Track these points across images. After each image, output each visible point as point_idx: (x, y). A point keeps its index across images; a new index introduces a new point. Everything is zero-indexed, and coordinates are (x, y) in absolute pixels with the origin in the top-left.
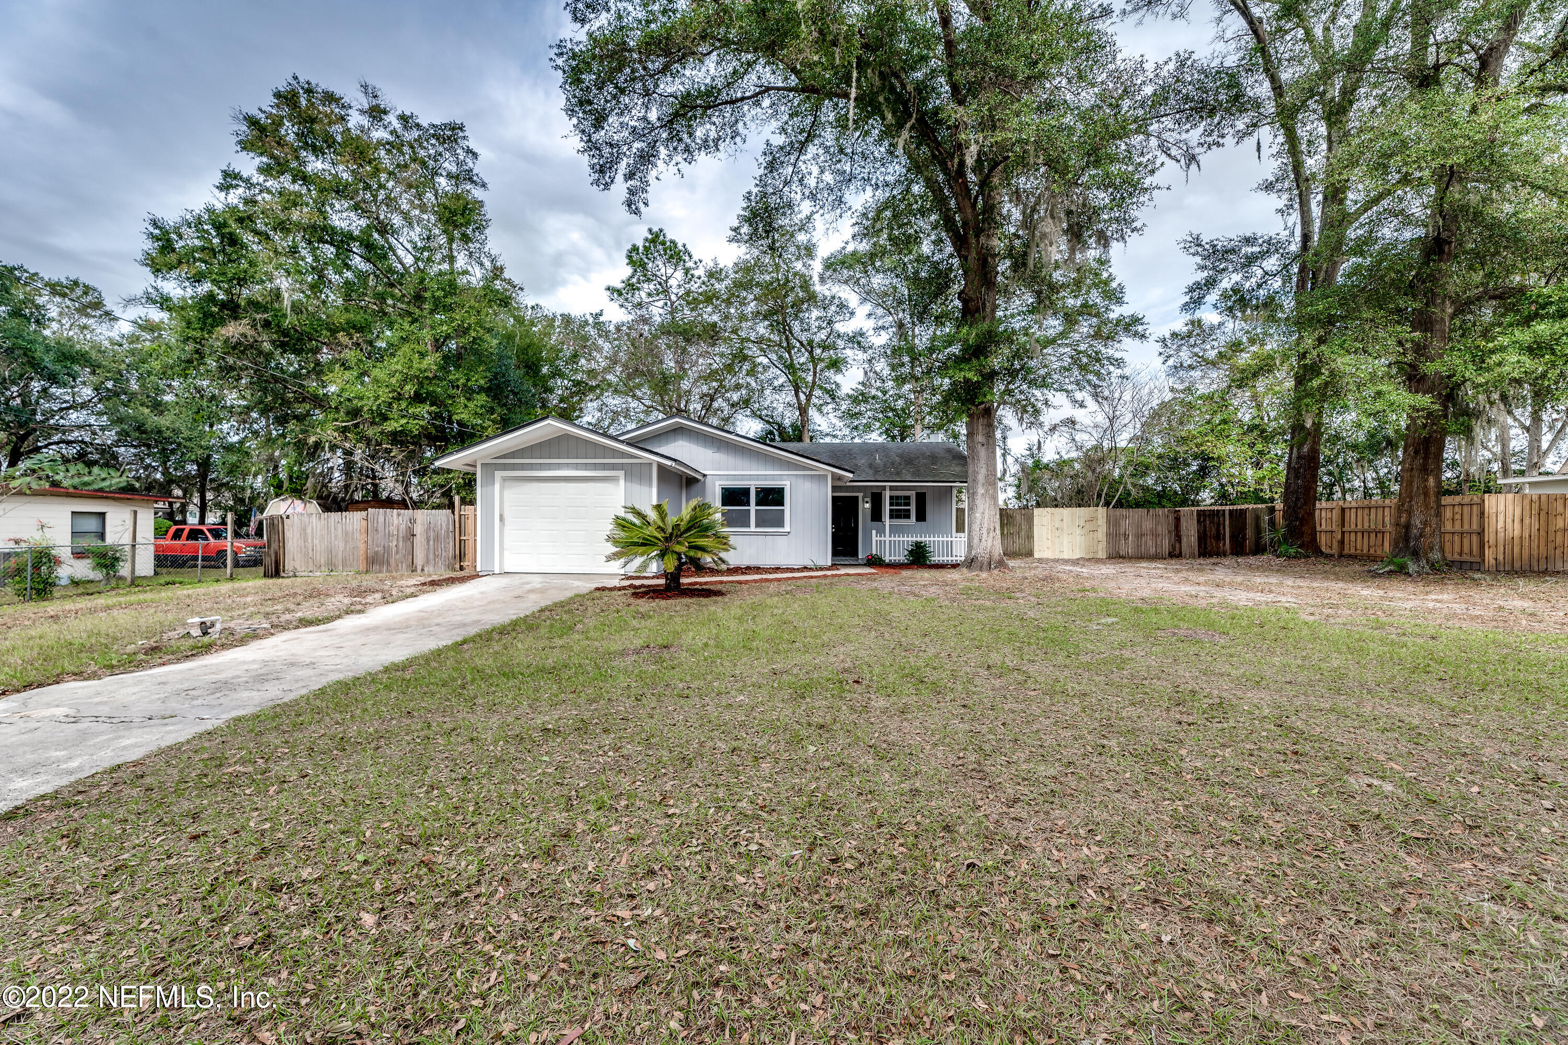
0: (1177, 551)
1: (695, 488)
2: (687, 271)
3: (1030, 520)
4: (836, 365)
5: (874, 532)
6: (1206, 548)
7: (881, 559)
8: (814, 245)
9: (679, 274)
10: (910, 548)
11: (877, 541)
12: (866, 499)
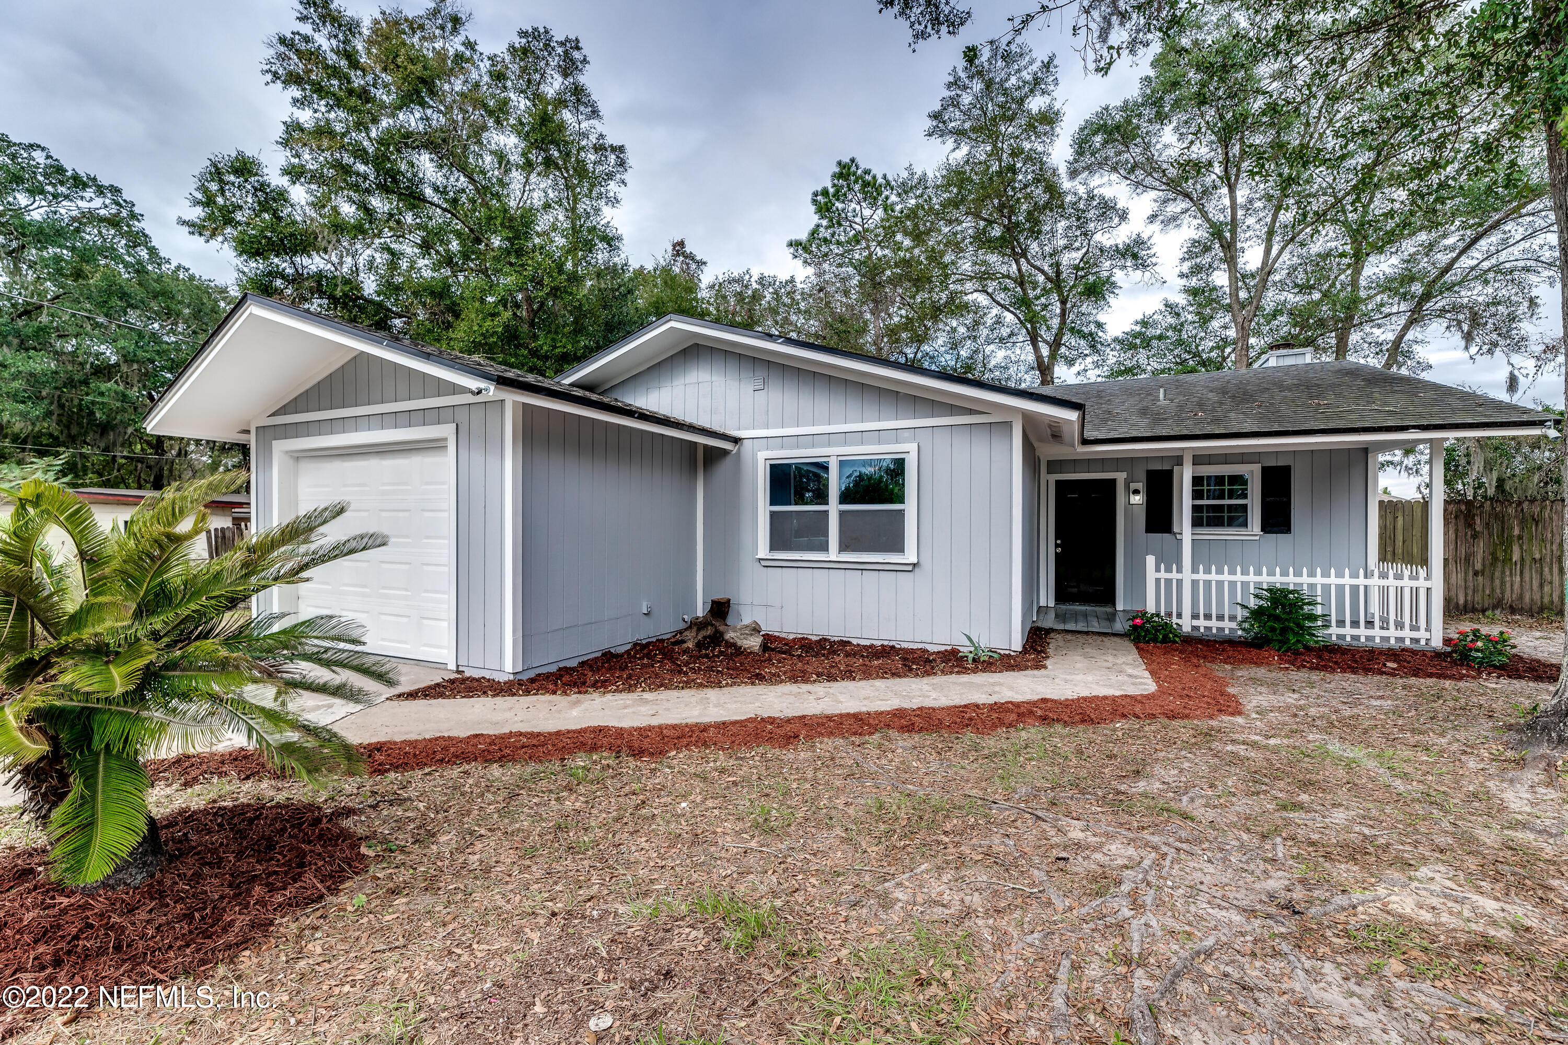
1: (724, 468)
5: (1151, 560)
7: (1166, 627)
8: (1057, 113)
9: (879, 215)
10: (1253, 603)
11: (1158, 581)
12: (1133, 486)
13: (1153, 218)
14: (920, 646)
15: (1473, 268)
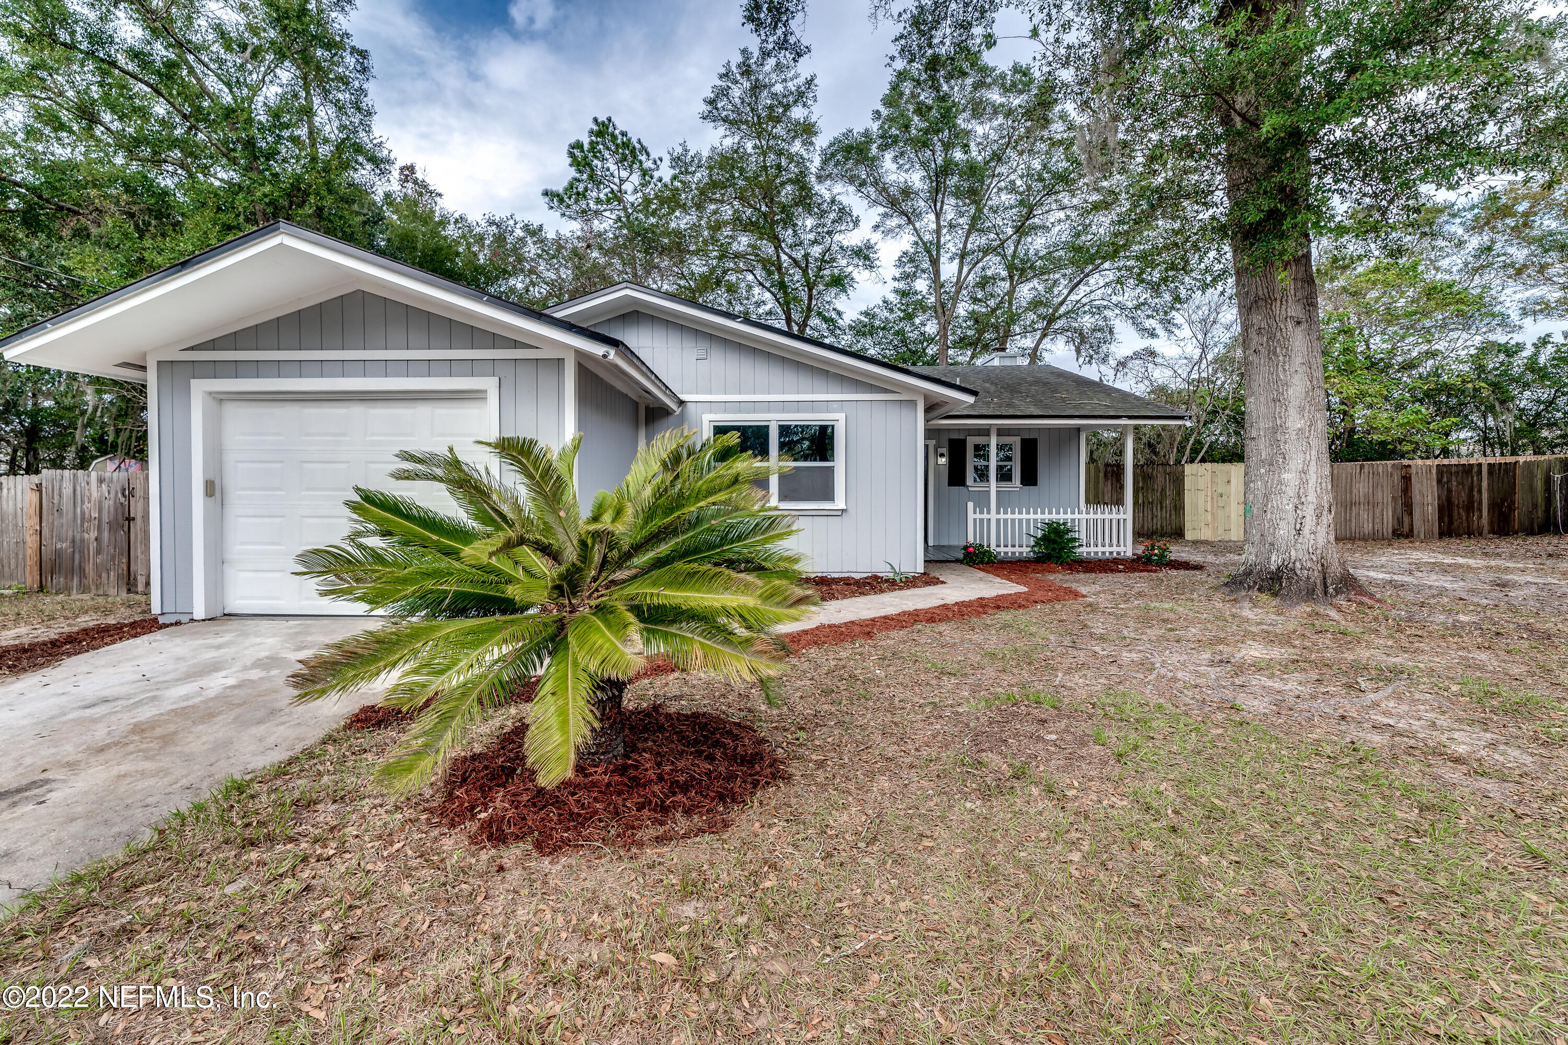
0: (1406, 529)
2: (645, 173)
3: (1178, 482)
4: (840, 282)
5: (970, 505)
6: (1451, 522)
7: (989, 552)
8: (814, 125)
9: (636, 178)
10: (1040, 534)
11: (975, 520)
12: (940, 450)
13: (876, 227)
14: (846, 575)
15: (1077, 302)
